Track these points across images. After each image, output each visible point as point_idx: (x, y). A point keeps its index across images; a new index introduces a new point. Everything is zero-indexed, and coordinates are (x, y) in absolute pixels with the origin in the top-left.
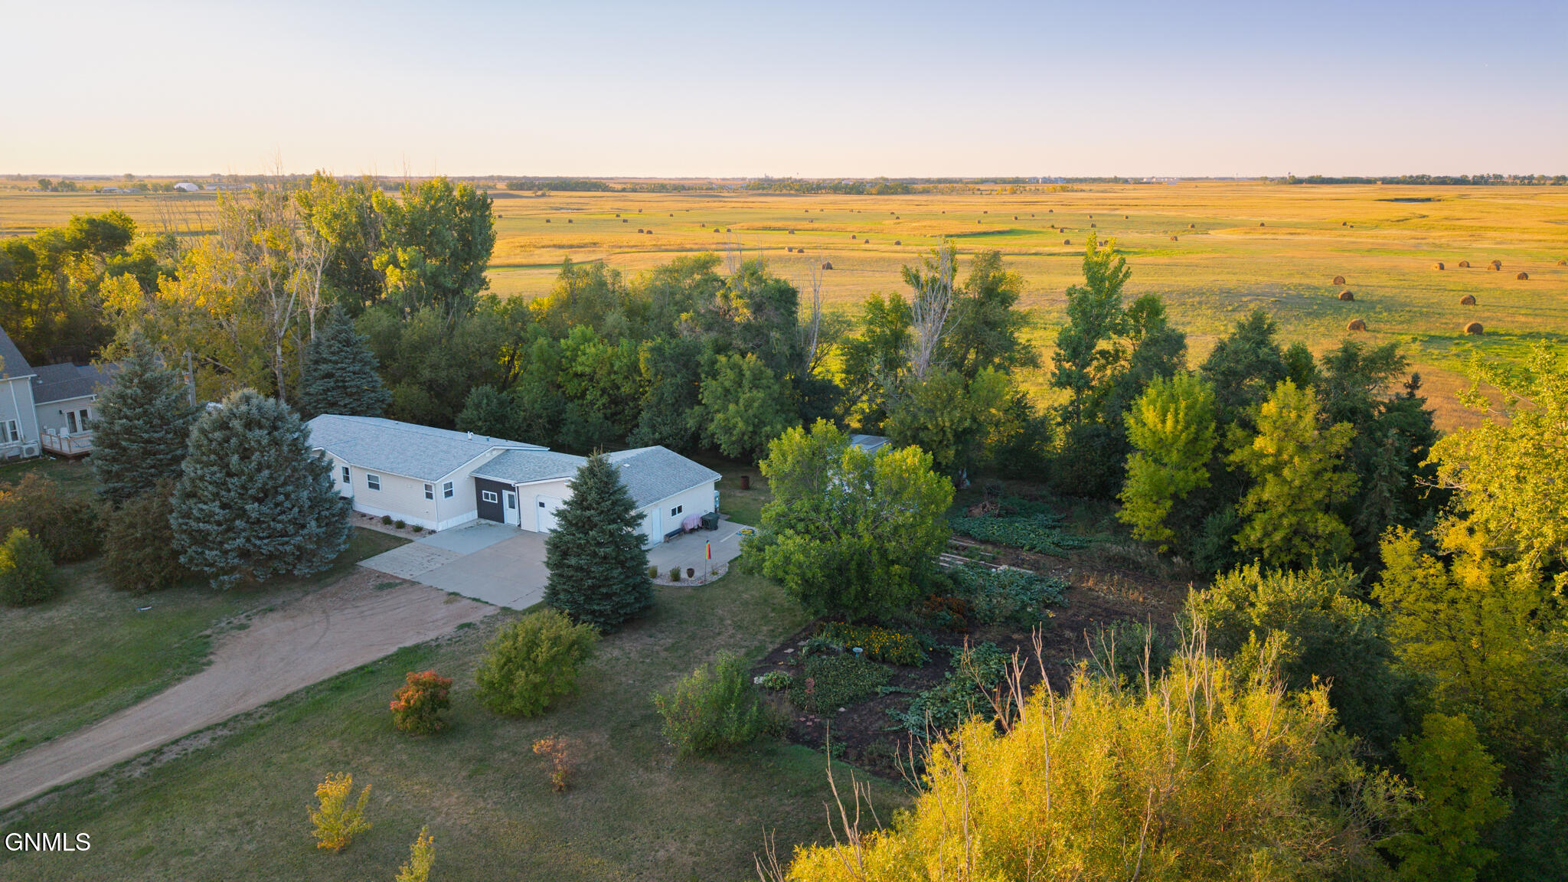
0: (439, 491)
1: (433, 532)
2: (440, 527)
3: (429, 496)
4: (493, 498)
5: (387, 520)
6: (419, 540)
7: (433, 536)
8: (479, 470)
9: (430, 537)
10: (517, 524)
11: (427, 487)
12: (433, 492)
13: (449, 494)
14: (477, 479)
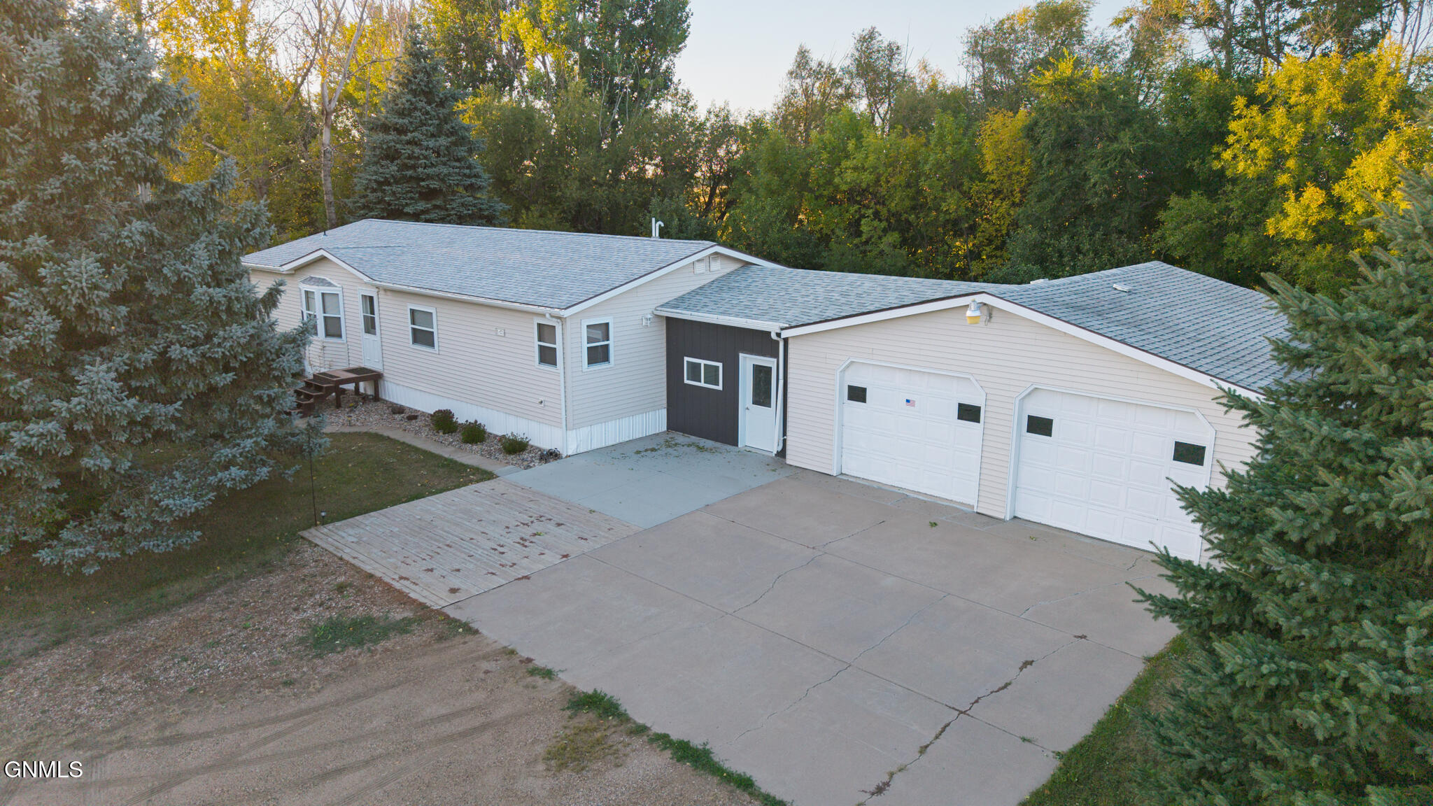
0: (571, 344)
1: (552, 455)
2: (570, 442)
3: (548, 356)
4: (712, 375)
5: (443, 421)
6: (511, 475)
7: (553, 465)
8: (680, 301)
9: (541, 469)
10: (776, 448)
11: (545, 332)
12: (558, 346)
13: (598, 355)
14: (670, 321)
